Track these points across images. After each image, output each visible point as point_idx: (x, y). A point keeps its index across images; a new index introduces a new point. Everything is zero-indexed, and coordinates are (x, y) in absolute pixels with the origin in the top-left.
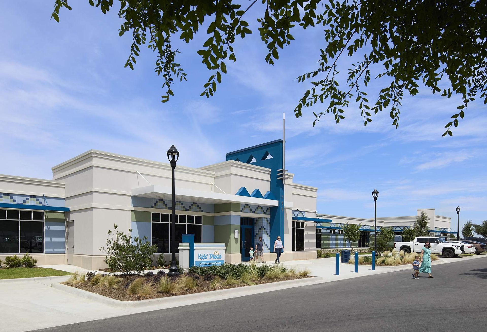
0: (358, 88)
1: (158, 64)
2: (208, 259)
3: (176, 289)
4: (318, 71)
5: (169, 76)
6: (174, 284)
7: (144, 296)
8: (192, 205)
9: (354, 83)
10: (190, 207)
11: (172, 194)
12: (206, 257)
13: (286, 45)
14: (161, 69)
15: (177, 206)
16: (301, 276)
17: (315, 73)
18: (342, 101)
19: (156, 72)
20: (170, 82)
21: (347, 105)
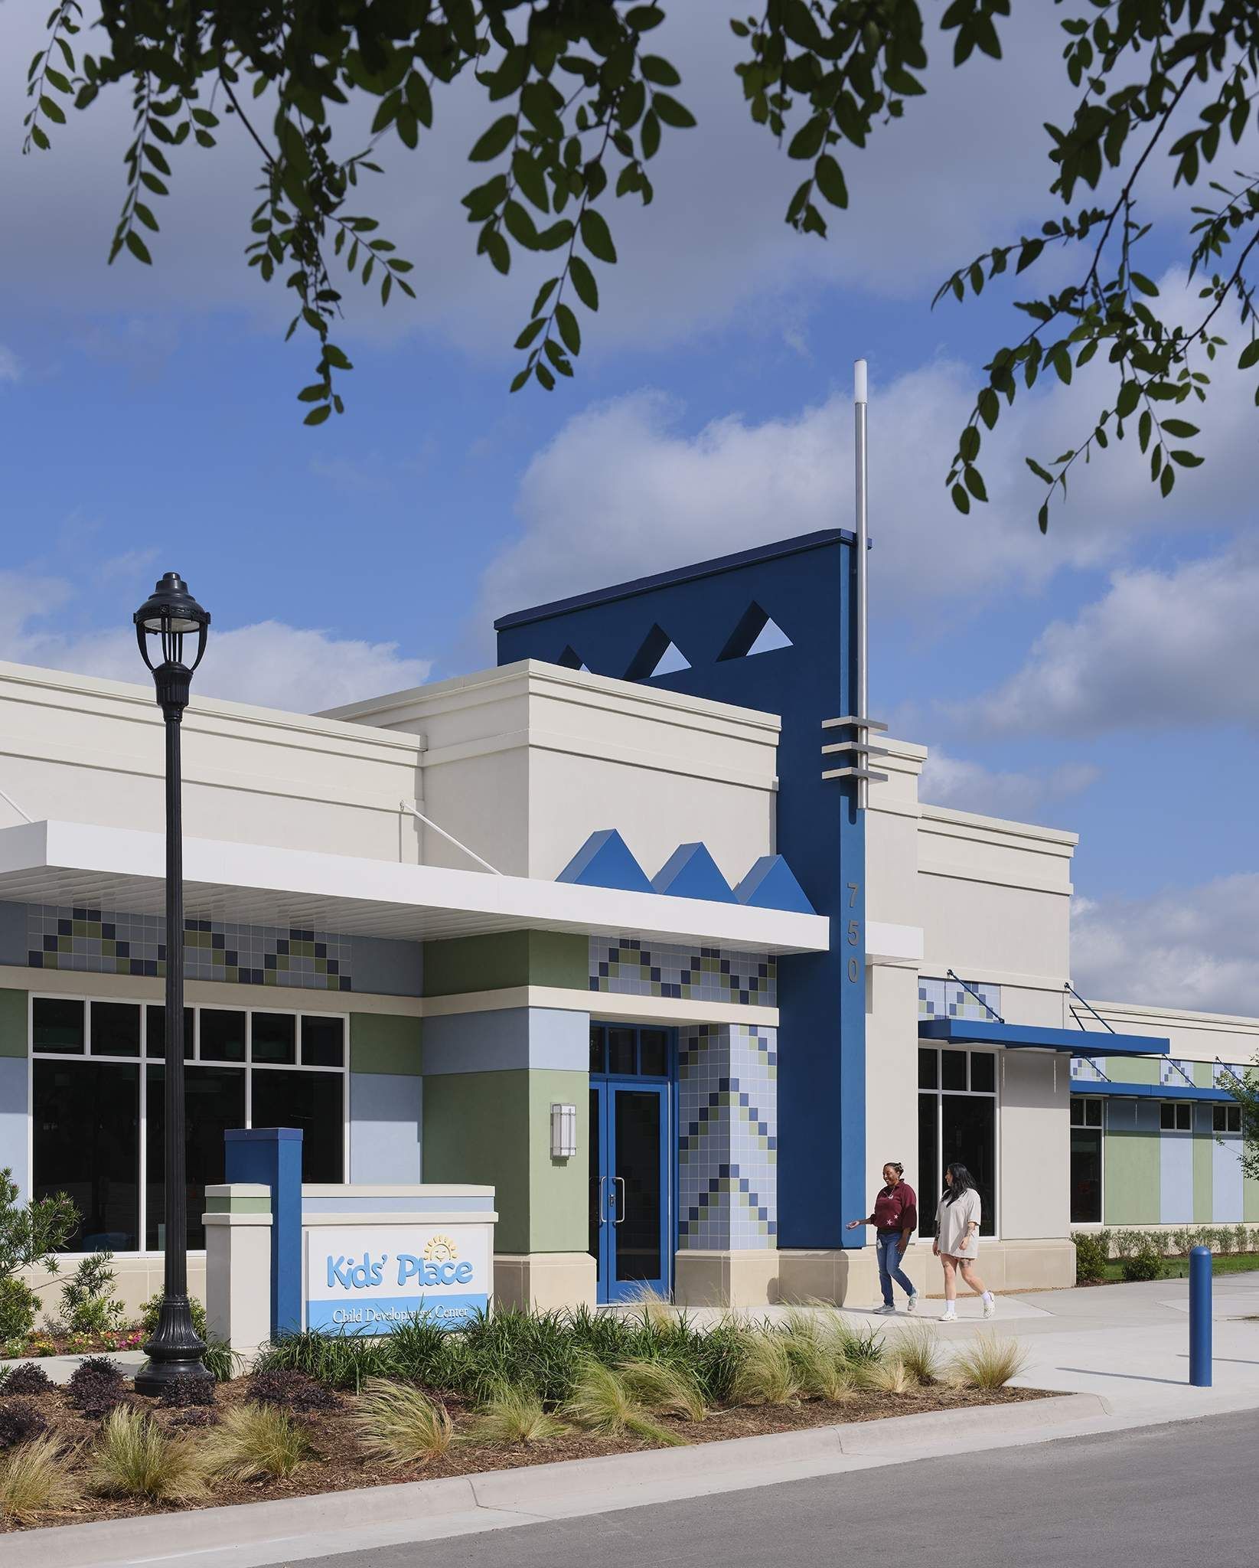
0: (1252, 300)
1: (260, 226)
2: (387, 1288)
3: (190, 1473)
4: (1044, 237)
5: (320, 276)
6: (183, 1446)
7: (14, 1515)
8: (283, 947)
9: (1224, 280)
10: (270, 961)
11: (165, 877)
12: (372, 1273)
13: (886, 122)
14: (276, 247)
15: (196, 954)
16: (969, 1388)
17: (1031, 251)
18: (1168, 375)
19: (253, 262)
20: (324, 310)
21: (1199, 392)
